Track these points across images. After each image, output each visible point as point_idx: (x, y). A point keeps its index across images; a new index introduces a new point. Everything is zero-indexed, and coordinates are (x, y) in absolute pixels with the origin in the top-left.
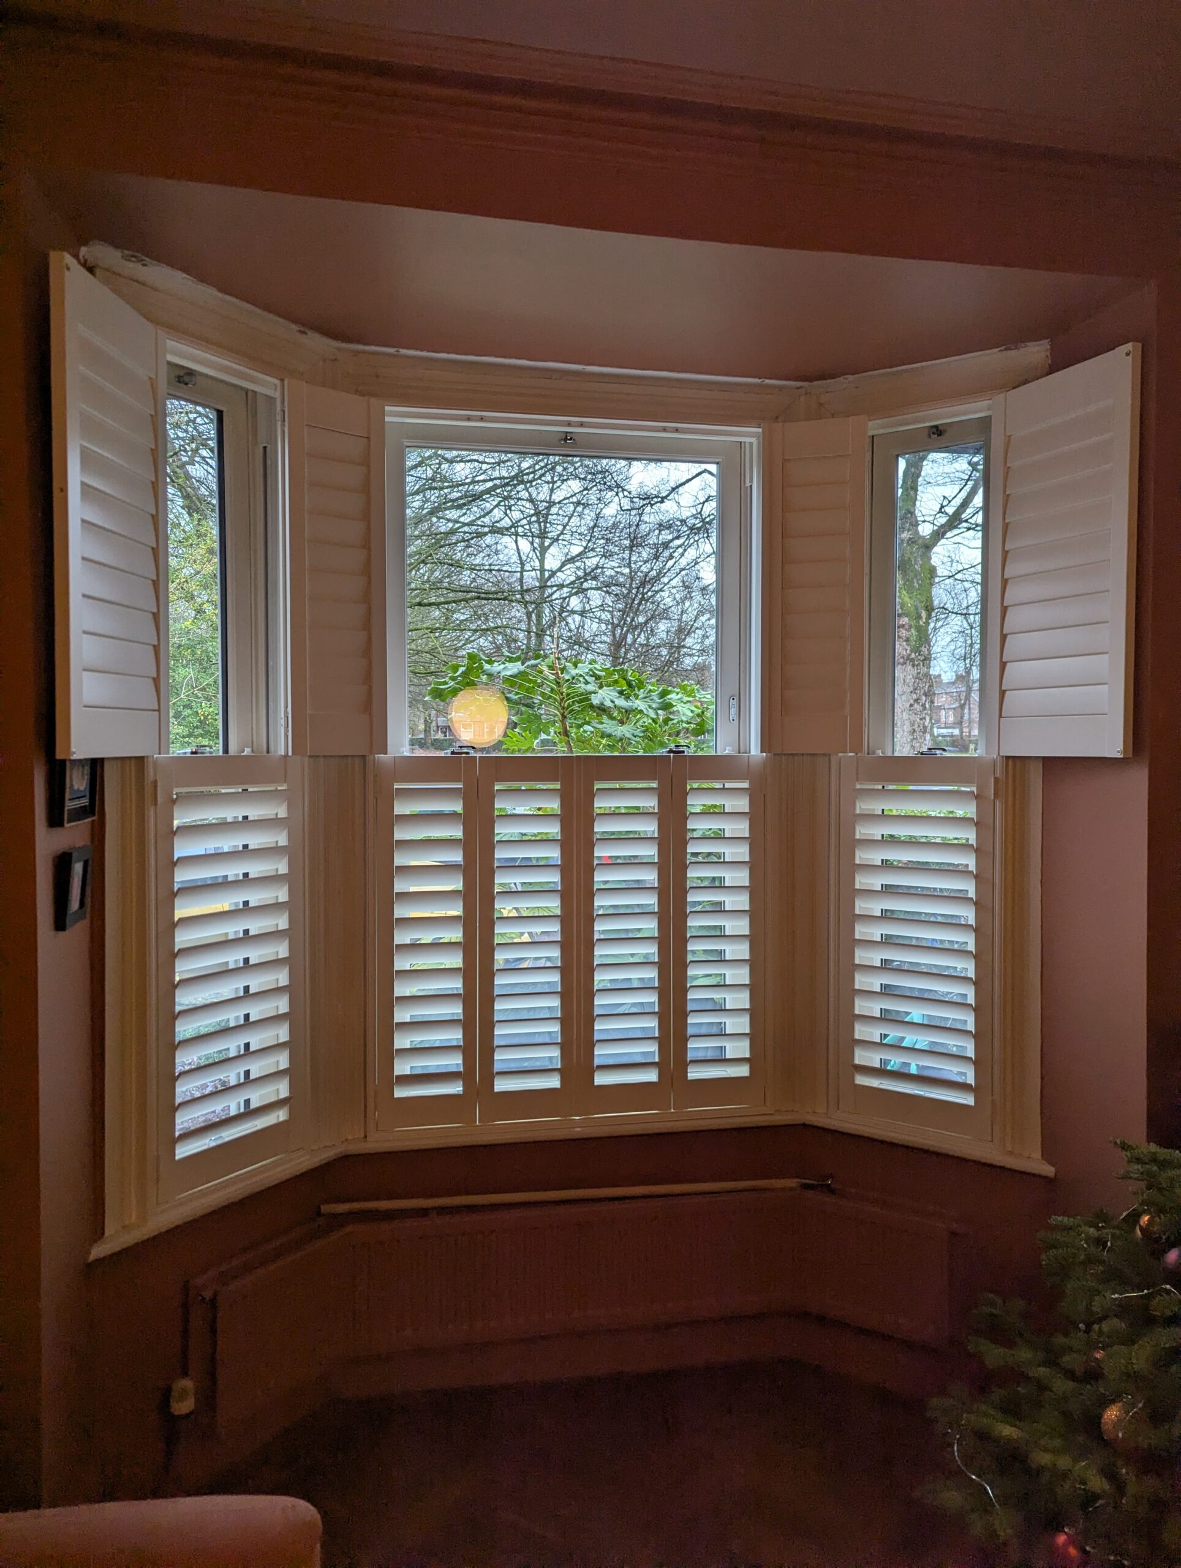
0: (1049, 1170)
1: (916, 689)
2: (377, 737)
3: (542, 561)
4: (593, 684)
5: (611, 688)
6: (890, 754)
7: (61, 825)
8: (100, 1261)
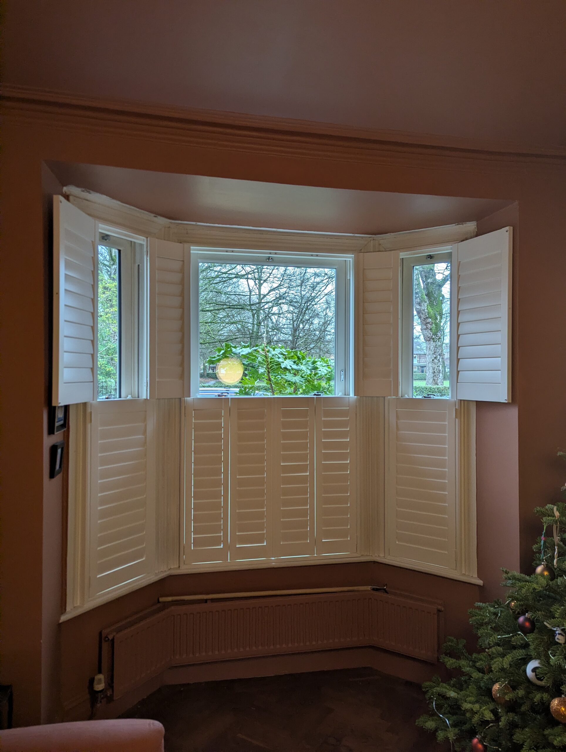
0: (480, 582)
1: (435, 352)
2: (186, 390)
3: (259, 290)
4: (282, 358)
5: (290, 360)
6: (411, 397)
7: (53, 433)
8: (64, 622)
